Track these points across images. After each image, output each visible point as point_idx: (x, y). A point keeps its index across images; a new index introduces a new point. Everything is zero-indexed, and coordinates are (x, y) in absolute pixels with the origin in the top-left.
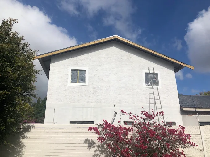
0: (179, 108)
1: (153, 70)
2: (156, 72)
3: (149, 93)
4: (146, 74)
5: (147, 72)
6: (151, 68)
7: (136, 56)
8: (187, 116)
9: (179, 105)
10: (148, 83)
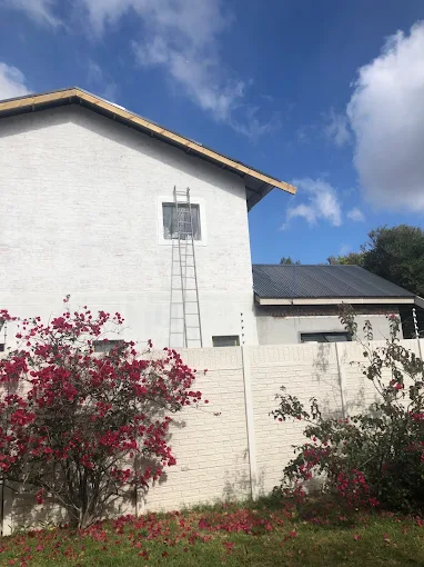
0: (252, 300)
1: (188, 195)
2: (193, 201)
3: (170, 260)
4: (165, 205)
5: (170, 200)
6: (182, 188)
7: (140, 154)
8: (270, 319)
9: (251, 292)
10: (171, 233)
